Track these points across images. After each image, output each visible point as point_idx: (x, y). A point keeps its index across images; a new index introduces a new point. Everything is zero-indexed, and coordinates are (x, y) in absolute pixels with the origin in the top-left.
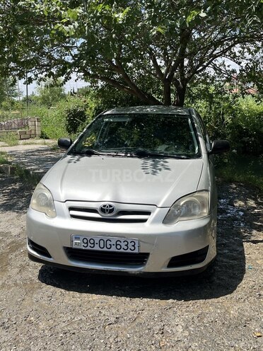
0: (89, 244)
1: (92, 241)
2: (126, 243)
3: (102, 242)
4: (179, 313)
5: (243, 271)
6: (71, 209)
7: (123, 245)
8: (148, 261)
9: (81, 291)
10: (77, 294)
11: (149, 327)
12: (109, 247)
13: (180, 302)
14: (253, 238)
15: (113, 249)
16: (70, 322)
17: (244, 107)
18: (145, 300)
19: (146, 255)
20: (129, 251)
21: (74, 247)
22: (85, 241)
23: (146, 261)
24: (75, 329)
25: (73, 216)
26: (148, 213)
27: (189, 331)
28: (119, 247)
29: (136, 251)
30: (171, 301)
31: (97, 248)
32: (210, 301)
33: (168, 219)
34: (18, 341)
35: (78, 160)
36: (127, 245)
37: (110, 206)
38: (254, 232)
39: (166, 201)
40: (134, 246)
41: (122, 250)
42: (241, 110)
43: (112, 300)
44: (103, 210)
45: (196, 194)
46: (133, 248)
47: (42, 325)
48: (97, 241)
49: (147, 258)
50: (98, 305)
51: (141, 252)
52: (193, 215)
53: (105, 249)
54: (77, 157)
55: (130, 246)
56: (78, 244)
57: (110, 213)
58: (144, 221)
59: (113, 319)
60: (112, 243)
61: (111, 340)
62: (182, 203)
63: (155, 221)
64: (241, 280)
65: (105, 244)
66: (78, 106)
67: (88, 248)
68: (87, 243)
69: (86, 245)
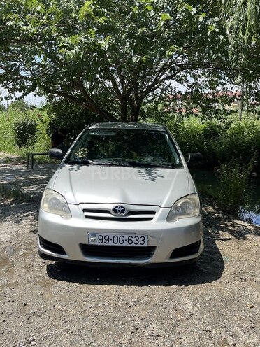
0: (104, 241)
1: (107, 238)
2: (137, 238)
3: (116, 238)
4: (184, 295)
5: (223, 263)
6: (85, 210)
7: (134, 240)
8: (155, 253)
9: (93, 284)
10: (91, 286)
11: (164, 306)
12: (121, 242)
13: (182, 287)
14: (221, 237)
15: (126, 244)
16: (96, 307)
17: (186, 125)
18: (152, 287)
19: (153, 248)
20: (139, 245)
21: (90, 243)
22: (101, 238)
23: (152, 254)
24: (102, 312)
25: (87, 217)
26: (154, 213)
27: (198, 307)
28: (130, 242)
29: (145, 245)
30: (174, 286)
31: (111, 243)
32: (205, 285)
33: (170, 218)
34: (55, 325)
35: (78, 169)
36: (137, 240)
37: (122, 207)
38: (221, 232)
39: (167, 203)
40: (143, 240)
41: (133, 245)
42: (183, 127)
43: (124, 288)
44: (115, 211)
45: (189, 197)
46: (142, 242)
47: (72, 312)
48: (111, 237)
49: (154, 251)
50: (114, 293)
51: (150, 245)
52: (189, 214)
53: (118, 244)
54: (76, 166)
55: (140, 240)
56: (94, 241)
57: (121, 214)
58: (151, 219)
59: (131, 303)
60: (124, 239)
61: (136, 318)
62: (179, 205)
63: (159, 219)
64: (223, 269)
65: (118, 240)
66: (28, 120)
67: (103, 244)
68: (102, 240)
69: (101, 241)
